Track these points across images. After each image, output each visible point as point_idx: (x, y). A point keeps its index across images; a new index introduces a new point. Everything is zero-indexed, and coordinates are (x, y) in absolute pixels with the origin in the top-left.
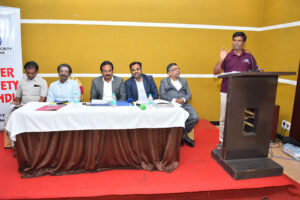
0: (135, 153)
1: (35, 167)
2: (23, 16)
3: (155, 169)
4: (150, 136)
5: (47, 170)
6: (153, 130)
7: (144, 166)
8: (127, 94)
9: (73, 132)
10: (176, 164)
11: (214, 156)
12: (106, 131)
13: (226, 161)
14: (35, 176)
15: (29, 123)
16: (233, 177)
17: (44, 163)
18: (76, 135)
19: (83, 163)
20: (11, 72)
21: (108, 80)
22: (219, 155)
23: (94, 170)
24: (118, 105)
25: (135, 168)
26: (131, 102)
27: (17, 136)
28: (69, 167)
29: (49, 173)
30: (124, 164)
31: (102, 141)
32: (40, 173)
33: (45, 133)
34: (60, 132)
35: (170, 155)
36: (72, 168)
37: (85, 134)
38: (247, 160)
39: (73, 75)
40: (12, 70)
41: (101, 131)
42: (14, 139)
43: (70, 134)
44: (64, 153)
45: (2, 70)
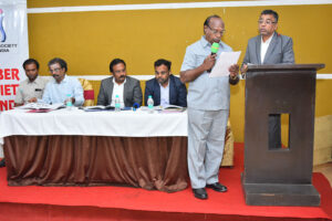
3: (155, 188)
4: (148, 146)
6: (150, 138)
9: (62, 137)
12: (97, 137)
16: (245, 202)
17: (32, 171)
19: (73, 176)
20: (15, 73)
21: (119, 82)
25: (132, 186)
27: (5, 139)
30: (119, 180)
31: (93, 149)
33: (32, 137)
34: (48, 136)
35: (173, 170)
36: (61, 180)
37: (74, 140)
40: (17, 71)
41: (91, 137)
42: (2, 142)
43: (58, 139)
44: (52, 161)
45: (6, 70)
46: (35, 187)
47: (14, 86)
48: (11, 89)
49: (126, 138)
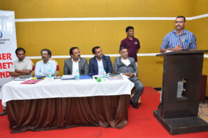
0: (94, 114)
1: (20, 125)
2: (16, 17)
3: (109, 126)
5: (29, 127)
6: (107, 97)
7: (101, 124)
8: (89, 70)
9: (47, 99)
10: (125, 122)
11: (156, 116)
12: (71, 98)
13: (164, 120)
14: (20, 132)
15: (15, 94)
16: (169, 132)
17: (27, 122)
18: (50, 101)
19: (55, 122)
20: (9, 56)
22: (159, 115)
23: (64, 127)
24: (81, 79)
25: (95, 126)
26: (91, 76)
27: (7, 103)
28: (45, 125)
29: (30, 130)
30: (86, 122)
31: (69, 106)
32: (24, 130)
33: (27, 100)
34: (38, 99)
35: (120, 115)
36: (48, 126)
37: (56, 101)
38: (181, 119)
39: (52, 57)
40: (10, 54)
41: (67, 98)
42: (5, 105)
43: (45, 101)
44: (42, 115)
45: (3, 54)
46: (30, 132)
47: (9, 63)
48: (7, 65)
49: (91, 97)
